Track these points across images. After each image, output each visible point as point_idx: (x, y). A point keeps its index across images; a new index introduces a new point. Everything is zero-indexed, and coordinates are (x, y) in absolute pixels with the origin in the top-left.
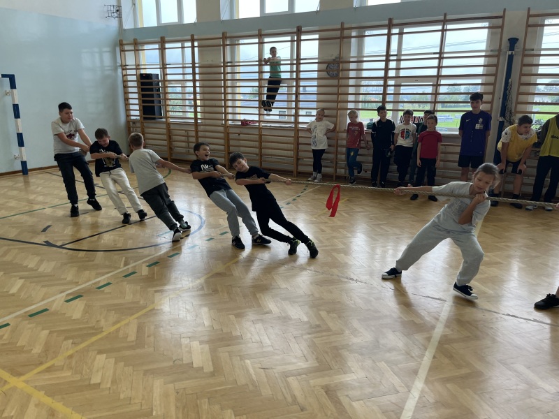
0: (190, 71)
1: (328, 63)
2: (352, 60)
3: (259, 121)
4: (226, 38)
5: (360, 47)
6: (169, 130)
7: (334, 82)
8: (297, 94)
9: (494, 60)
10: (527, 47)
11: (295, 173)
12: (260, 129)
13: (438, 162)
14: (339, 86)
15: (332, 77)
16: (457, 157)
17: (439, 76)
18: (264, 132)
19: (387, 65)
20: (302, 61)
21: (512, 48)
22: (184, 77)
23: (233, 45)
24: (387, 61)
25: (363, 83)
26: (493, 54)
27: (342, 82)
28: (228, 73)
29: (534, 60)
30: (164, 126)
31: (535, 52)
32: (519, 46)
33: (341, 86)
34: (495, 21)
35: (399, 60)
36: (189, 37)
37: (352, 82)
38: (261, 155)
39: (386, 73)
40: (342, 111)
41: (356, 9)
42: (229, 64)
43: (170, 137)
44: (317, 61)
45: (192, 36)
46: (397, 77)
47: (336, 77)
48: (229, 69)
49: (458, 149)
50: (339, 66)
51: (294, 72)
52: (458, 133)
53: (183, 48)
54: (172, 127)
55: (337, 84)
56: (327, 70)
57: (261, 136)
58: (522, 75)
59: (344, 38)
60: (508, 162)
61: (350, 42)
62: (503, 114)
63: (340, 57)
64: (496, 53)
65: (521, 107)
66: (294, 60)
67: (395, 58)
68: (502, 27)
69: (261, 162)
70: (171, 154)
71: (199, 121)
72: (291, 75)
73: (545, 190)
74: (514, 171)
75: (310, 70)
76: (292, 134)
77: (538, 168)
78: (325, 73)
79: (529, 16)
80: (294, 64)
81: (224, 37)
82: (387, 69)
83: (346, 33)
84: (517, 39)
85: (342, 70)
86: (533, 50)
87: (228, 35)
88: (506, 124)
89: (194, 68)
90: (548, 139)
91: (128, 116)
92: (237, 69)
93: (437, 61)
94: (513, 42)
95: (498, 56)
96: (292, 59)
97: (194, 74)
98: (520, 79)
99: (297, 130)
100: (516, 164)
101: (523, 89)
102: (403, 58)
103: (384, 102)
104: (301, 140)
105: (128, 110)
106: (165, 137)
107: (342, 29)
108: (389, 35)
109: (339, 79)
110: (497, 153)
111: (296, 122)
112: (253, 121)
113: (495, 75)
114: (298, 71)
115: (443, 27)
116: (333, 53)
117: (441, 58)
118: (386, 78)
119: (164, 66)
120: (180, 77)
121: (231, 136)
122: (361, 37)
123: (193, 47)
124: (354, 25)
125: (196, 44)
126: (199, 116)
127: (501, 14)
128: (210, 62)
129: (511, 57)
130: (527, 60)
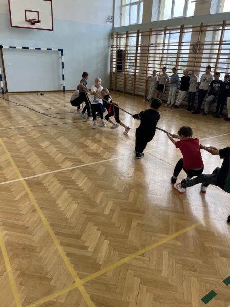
1: (194, 45)
2: (206, 43)
6: (125, 78)
7: (194, 56)
8: (177, 62)
15: (194, 53)
19: (220, 47)
20: (182, 44)
23: (157, 35)
24: (221, 44)
27: (200, 56)
28: (151, 50)
30: (123, 75)
33: (197, 58)
37: (205, 56)
39: (219, 51)
42: (151, 45)
43: (125, 81)
44: (189, 44)
45: (138, 31)
48: (152, 48)
50: (197, 47)
54: (127, 76)
56: (193, 49)
59: (202, 31)
61: (206, 34)
63: (198, 42)
70: (125, 89)
71: (137, 74)
75: (186, 49)
78: (192, 51)
81: (151, 31)
82: (220, 49)
83: (204, 28)
87: (153, 30)
89: (137, 47)
91: (112, 70)
96: (176, 43)
97: (137, 50)
105: (112, 67)
106: (123, 81)
107: (202, 26)
109: (196, 54)
114: (179, 49)
116: (196, 40)
118: (219, 54)
119: (127, 46)
121: (148, 82)
122: (215, 30)
123: (138, 36)
125: (140, 34)
126: (137, 71)
128: (144, 44)
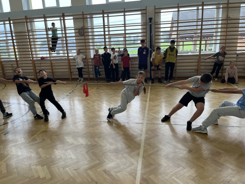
0: (10, 35)
1: (79, 29)
2: (89, 28)
3: (50, 57)
4: (27, 19)
5: (92, 22)
6: (2, 65)
7: (83, 37)
8: (67, 44)
9: (145, 27)
10: (156, 21)
11: (71, 79)
12: (51, 60)
13: (130, 68)
14: (85, 39)
15: (81, 35)
16: (138, 66)
17: (125, 34)
18: (53, 62)
19: (104, 30)
20: (67, 29)
21: (150, 22)
22: (6, 38)
23: (31, 22)
24: (104, 28)
25: (96, 37)
26: (144, 24)
27: (86, 37)
28: (30, 35)
29: (159, 26)
31: (159, 23)
32: (153, 21)
33: (86, 39)
34: (143, 11)
35: (109, 28)
36: (8, 19)
37: (90, 37)
38: (53, 72)
39: (104, 33)
40: (88, 50)
41: (88, 6)
42: (30, 31)
43: (3, 68)
44: (73, 29)
45: (9, 18)
46: (109, 35)
47: (83, 35)
48: (31, 34)
49: (138, 62)
50: (84, 31)
51: (64, 34)
52: (137, 56)
53: (4, 24)
54: (3, 63)
55: (84, 38)
56: (79, 32)
57: (51, 64)
58: (155, 32)
59: (84, 18)
60: (155, 66)
61: (87, 20)
62: (151, 48)
63: (84, 26)
64: (145, 24)
65: (157, 44)
66: (63, 28)
67: (107, 26)
68: (146, 14)
69: (53, 76)
71: (18, 59)
72: (62, 35)
74: (158, 69)
75: (71, 32)
76: (67, 62)
77: (166, 67)
78: (78, 34)
79: (155, 9)
80: (63, 30)
81: (26, 18)
82: (104, 31)
83: (85, 16)
84: (152, 18)
85: (86, 32)
86: (158, 22)
87: (28, 17)
88: (152, 51)
89: (12, 33)
90: (168, 56)
92: (35, 33)
93: (124, 27)
94: (151, 19)
95: (146, 25)
96: (61, 28)
97: (12, 36)
98: (155, 33)
99: (69, 60)
100: (158, 66)
101: (156, 37)
102: (110, 26)
103: (105, 45)
104: (71, 64)
107: (83, 14)
108: (103, 17)
109: (85, 36)
110: (151, 63)
111: (68, 56)
112: (47, 57)
113: (146, 32)
114: (66, 33)
115: (124, 14)
116: (80, 25)
117: (125, 26)
118: (105, 35)
120: (5, 38)
121: (36, 65)
122: (92, 18)
123: (10, 24)
124: (88, 13)
125: (11, 22)
126: (18, 56)
127: (145, 8)
128: (20, 30)
129: (151, 25)
130: (157, 26)
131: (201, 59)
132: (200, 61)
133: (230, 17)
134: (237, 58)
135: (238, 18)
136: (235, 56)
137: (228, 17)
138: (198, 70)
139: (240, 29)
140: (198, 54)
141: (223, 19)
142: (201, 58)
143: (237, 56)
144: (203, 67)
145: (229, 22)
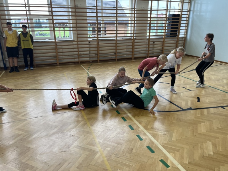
73: (29, 63)
98: (0, 17)
131: (57, 46)
132: (57, 48)
133: (77, 6)
134: (89, 45)
135: (85, 8)
136: (88, 42)
137: (75, 6)
138: (56, 56)
139: (88, 18)
140: (54, 40)
141: (71, 7)
142: (58, 44)
143: (89, 42)
144: (61, 53)
145: (77, 10)
